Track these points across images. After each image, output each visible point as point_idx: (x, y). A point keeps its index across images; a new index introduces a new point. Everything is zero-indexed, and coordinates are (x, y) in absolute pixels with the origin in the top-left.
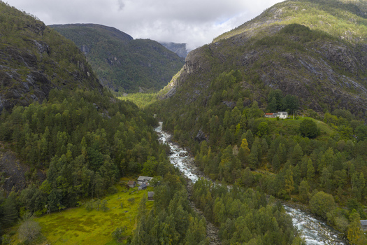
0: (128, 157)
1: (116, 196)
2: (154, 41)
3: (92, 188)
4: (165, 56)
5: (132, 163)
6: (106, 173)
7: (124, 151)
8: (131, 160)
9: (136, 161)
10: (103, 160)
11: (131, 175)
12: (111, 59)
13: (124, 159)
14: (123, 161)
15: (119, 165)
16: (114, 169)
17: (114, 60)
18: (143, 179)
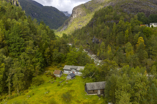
0: (52, 47)
1: (42, 88)
2: (54, 7)
3: (9, 79)
4: (60, 14)
5: (56, 53)
6: (29, 61)
7: (48, 41)
8: (55, 50)
9: (59, 51)
10: (25, 45)
11: (56, 65)
12: (33, 14)
13: (48, 48)
14: (48, 50)
15: (43, 53)
16: (38, 56)
17: (35, 14)
18: (69, 68)
